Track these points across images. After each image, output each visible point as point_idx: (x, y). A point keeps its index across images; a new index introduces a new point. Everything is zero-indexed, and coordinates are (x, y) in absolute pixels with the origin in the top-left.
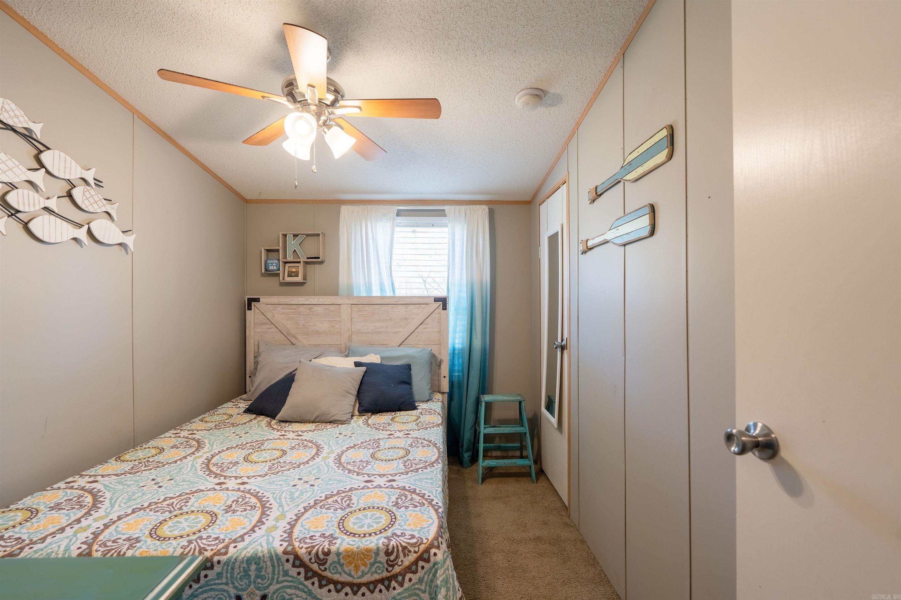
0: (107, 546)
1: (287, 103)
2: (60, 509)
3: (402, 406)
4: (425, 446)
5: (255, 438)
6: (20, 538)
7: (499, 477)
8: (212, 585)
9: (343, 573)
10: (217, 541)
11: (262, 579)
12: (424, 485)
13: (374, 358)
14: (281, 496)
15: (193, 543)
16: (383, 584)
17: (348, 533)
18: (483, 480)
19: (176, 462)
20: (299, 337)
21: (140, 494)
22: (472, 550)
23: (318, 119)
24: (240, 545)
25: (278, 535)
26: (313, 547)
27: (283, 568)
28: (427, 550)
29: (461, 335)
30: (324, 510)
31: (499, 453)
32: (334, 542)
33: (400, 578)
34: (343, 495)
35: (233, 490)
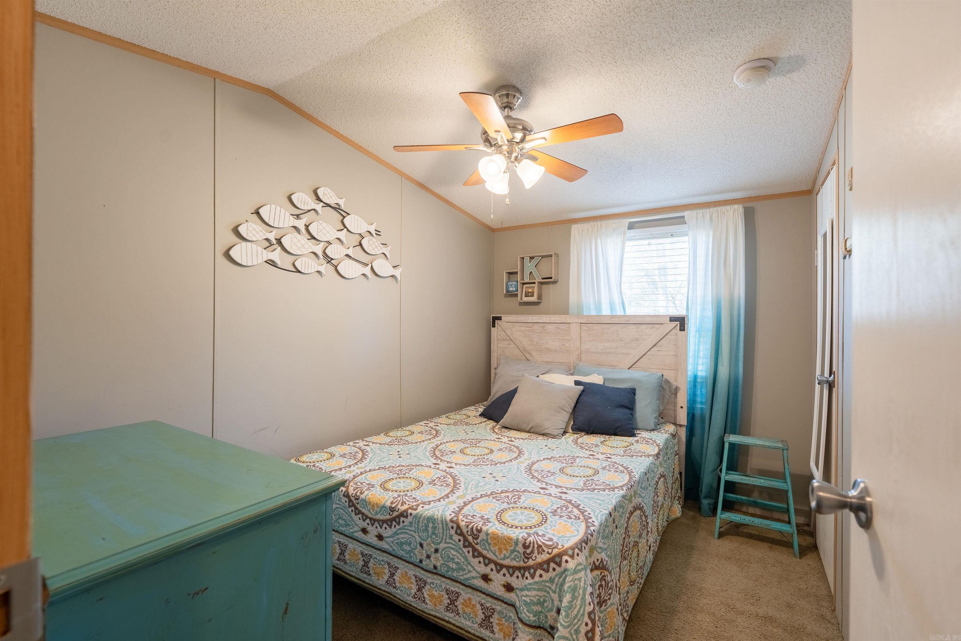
0: (357, 485)
1: (484, 149)
2: (344, 457)
3: (618, 430)
4: (618, 472)
5: (477, 437)
6: (321, 468)
7: (746, 537)
8: (406, 529)
9: (489, 551)
10: (414, 500)
11: (437, 537)
12: (591, 504)
13: (596, 379)
14: (470, 482)
15: (400, 497)
16: (520, 572)
17: (501, 521)
18: (721, 535)
19: (416, 443)
20: (534, 354)
21: (387, 459)
22: (675, 600)
23: (509, 158)
24: (426, 507)
25: (454, 507)
26: (471, 523)
27: (449, 532)
28: (560, 555)
29: (705, 360)
30: (494, 500)
31: (758, 511)
32: (486, 524)
33: (532, 571)
34: (515, 493)
35: (441, 470)
